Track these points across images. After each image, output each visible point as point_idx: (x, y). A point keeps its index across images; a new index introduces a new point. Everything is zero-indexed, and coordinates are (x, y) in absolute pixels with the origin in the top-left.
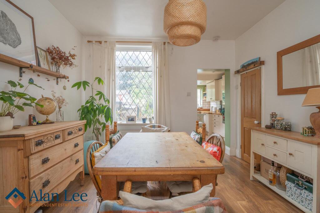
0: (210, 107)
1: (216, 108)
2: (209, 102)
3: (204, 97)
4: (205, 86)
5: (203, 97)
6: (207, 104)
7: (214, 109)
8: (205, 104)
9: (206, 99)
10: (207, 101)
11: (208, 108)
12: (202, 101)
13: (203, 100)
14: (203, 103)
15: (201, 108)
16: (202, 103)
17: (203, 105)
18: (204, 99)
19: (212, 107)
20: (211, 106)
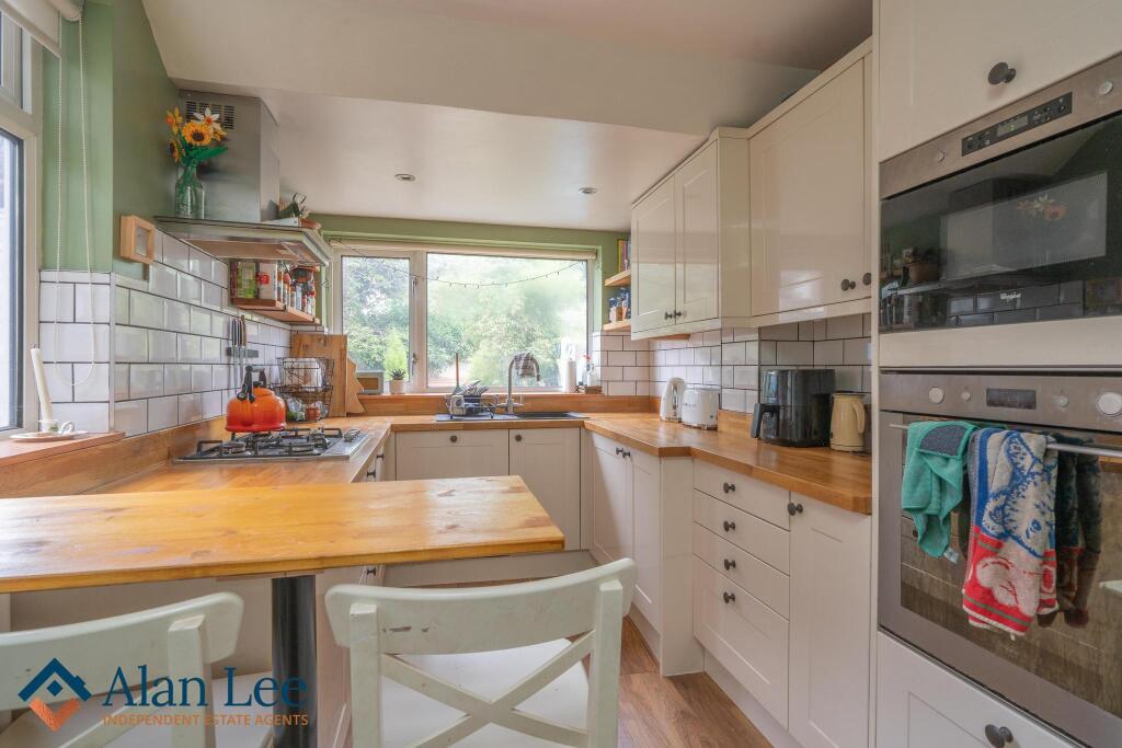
0: (651, 381)
1: (713, 397)
2: (648, 348)
3: (613, 312)
4: (624, 236)
5: (606, 311)
6: (628, 359)
7: (689, 397)
8: (616, 359)
9: (625, 322)
10: (634, 337)
11: (642, 391)
12: (597, 343)
13: (606, 335)
14: (605, 352)
15: (589, 390)
16: (596, 358)
17: (605, 365)
18: (614, 325)
19: (677, 385)
20: (665, 375)
